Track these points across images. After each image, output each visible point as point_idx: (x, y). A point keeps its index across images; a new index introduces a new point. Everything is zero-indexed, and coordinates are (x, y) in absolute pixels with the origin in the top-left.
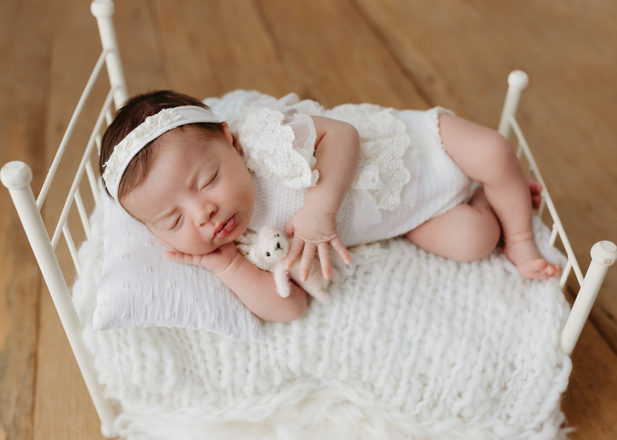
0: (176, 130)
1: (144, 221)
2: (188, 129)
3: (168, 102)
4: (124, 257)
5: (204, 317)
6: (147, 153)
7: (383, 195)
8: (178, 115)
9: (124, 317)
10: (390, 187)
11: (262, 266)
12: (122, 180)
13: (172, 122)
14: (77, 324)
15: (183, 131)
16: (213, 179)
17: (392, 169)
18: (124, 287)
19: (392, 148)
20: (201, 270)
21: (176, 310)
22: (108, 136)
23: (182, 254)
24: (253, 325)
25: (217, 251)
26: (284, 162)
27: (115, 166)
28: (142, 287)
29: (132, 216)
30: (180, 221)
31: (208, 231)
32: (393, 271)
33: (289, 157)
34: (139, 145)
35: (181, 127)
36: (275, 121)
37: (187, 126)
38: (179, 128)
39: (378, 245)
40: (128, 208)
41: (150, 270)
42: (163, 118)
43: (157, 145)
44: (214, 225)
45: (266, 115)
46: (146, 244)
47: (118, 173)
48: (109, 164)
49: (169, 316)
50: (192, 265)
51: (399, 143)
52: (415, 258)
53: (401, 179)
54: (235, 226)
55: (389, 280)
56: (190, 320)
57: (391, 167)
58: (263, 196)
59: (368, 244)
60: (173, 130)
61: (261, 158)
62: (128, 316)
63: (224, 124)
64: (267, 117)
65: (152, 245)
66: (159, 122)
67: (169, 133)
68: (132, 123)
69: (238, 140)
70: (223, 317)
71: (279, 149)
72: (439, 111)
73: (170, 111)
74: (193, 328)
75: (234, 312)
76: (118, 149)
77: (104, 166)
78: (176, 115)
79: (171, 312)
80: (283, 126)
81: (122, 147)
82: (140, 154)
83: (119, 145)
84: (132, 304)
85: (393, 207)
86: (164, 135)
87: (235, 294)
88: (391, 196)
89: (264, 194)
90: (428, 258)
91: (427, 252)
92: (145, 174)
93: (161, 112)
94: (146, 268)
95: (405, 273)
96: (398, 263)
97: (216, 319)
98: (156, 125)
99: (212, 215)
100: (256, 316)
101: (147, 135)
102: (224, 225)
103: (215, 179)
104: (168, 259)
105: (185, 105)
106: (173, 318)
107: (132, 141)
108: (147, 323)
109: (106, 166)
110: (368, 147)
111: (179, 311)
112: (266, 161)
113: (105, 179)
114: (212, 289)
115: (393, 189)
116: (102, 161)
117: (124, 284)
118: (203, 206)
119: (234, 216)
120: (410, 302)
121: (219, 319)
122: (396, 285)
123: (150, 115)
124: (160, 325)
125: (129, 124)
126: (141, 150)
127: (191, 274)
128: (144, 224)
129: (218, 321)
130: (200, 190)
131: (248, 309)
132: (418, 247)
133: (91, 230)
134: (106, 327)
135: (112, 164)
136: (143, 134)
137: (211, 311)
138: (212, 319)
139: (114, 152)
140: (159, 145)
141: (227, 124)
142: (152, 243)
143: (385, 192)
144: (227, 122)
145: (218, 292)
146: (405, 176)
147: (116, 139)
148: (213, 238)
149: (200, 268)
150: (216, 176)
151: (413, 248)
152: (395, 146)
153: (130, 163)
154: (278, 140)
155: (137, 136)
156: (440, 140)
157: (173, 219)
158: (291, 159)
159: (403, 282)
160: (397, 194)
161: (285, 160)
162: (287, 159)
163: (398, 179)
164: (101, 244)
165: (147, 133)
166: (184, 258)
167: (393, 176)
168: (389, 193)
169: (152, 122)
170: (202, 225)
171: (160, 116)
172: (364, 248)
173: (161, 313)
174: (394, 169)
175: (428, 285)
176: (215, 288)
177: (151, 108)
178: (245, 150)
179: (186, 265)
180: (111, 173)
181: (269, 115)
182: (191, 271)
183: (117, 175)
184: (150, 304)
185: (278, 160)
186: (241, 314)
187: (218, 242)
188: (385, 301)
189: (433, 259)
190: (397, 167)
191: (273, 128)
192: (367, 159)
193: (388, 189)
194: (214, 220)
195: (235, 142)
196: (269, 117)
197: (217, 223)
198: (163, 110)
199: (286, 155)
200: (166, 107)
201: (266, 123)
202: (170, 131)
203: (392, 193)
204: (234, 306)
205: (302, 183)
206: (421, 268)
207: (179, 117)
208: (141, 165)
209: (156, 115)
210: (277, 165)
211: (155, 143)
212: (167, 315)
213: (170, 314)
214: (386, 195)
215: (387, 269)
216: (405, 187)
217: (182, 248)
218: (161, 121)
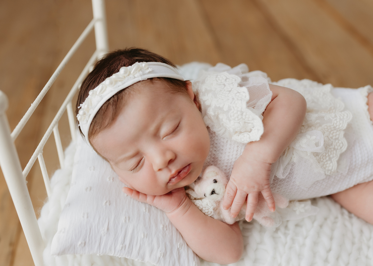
0: (146, 81)
1: (108, 160)
2: (157, 81)
3: (142, 57)
4: (87, 189)
5: (151, 251)
6: (118, 100)
7: (322, 160)
8: (149, 69)
9: (80, 245)
10: (329, 153)
11: (208, 213)
12: (92, 121)
13: (144, 74)
14: (40, 243)
15: (153, 83)
16: (175, 130)
17: (332, 138)
18: (83, 217)
19: (335, 122)
20: (153, 208)
21: (127, 243)
22: (86, 82)
23: (138, 193)
24: (194, 264)
25: (169, 194)
26: (237, 119)
27: (88, 107)
28: (99, 219)
29: (98, 153)
30: (140, 164)
31: (164, 176)
32: (321, 226)
33: (242, 114)
34: (112, 91)
35: (151, 79)
36: (232, 83)
37: (157, 79)
38: (149, 80)
39: (309, 203)
40: (95, 147)
41: (108, 204)
42: (136, 70)
43: (128, 93)
44: (170, 171)
45: (225, 78)
46: (108, 180)
47: (90, 115)
48: (83, 105)
49: (121, 248)
50: (145, 203)
51: (342, 117)
52: (340, 216)
53: (339, 148)
54: (189, 174)
55: (318, 234)
56: (139, 253)
57: (331, 136)
58: (215, 149)
59: (301, 201)
60: (144, 82)
61: (216, 113)
62: (83, 245)
63: (188, 82)
64: (226, 80)
65: (113, 181)
66: (132, 72)
67: (139, 84)
68: (108, 72)
69: (198, 98)
70: (168, 253)
71: (233, 107)
72: (369, 89)
73: (144, 64)
74: (140, 261)
75: (178, 249)
76: (93, 93)
77: (79, 107)
78: (148, 68)
79: (123, 244)
80: (239, 88)
81: (96, 92)
82: (112, 100)
83: (94, 90)
84: (89, 233)
85: (329, 172)
86: (135, 85)
87: (180, 234)
88: (329, 162)
89: (216, 147)
90: (350, 217)
91: (350, 212)
92: (114, 118)
93: (134, 64)
94: (105, 202)
95: (333, 230)
96: (326, 219)
97: (162, 255)
98: (128, 75)
99: (171, 162)
100: (197, 255)
101: (120, 83)
102: (179, 172)
103: (177, 129)
104: (126, 195)
105: (156, 61)
106: (123, 250)
107: (106, 87)
108: (100, 252)
109: (81, 108)
110: (312, 117)
111: (130, 244)
112: (221, 117)
113: (78, 119)
114: (161, 226)
115: (331, 156)
116: (79, 103)
117: (84, 214)
118: (164, 153)
119: (189, 165)
120: (338, 258)
121: (164, 255)
122: (325, 240)
123: (124, 66)
124: (112, 255)
125: (106, 73)
126: (113, 96)
127: (144, 211)
128: (108, 161)
129: (163, 257)
130: (162, 138)
131: (191, 249)
132: (342, 207)
133: (65, 160)
134: (62, 253)
135: (86, 106)
136: (116, 82)
137: (158, 247)
138: (158, 255)
139: (89, 96)
140: (130, 93)
141: (191, 83)
142: (113, 179)
143: (324, 158)
144: (191, 81)
145: (166, 230)
146: (343, 145)
147: (93, 84)
148: (168, 183)
149: (153, 207)
150: (178, 126)
151: (338, 206)
152: (338, 120)
153: (102, 107)
154: (233, 99)
155: (111, 83)
156: (369, 117)
157: (134, 161)
158: (244, 117)
159: (331, 239)
160: (335, 160)
161: (238, 117)
162: (240, 117)
163: (336, 147)
164: (70, 174)
165: (120, 81)
166: (139, 196)
167: (332, 144)
168: (327, 158)
169: (125, 72)
170: (160, 170)
171: (133, 67)
172: (297, 204)
173: (113, 245)
174: (334, 138)
175: (353, 243)
176: (164, 226)
177: (126, 61)
178: (203, 107)
179: (140, 203)
180: (84, 114)
181: (227, 79)
182: (144, 208)
183: (89, 117)
184: (104, 235)
185: (231, 117)
186: (184, 252)
187: (171, 186)
188: (314, 254)
189: (355, 220)
190: (337, 136)
191: (230, 89)
192: (309, 126)
193: (327, 155)
194: (171, 167)
195: (196, 100)
196: (227, 80)
197: (174, 169)
198: (137, 63)
199: (239, 113)
200: (140, 61)
201: (225, 85)
202: (141, 82)
203: (330, 159)
204: (179, 244)
205: (249, 138)
206: (345, 226)
207: (150, 70)
208: (111, 109)
209: (130, 67)
210: (230, 121)
211: (126, 91)
212: (119, 247)
213: (121, 246)
214: (325, 161)
215: (316, 224)
216: (342, 155)
217: (138, 187)
218: (134, 72)
